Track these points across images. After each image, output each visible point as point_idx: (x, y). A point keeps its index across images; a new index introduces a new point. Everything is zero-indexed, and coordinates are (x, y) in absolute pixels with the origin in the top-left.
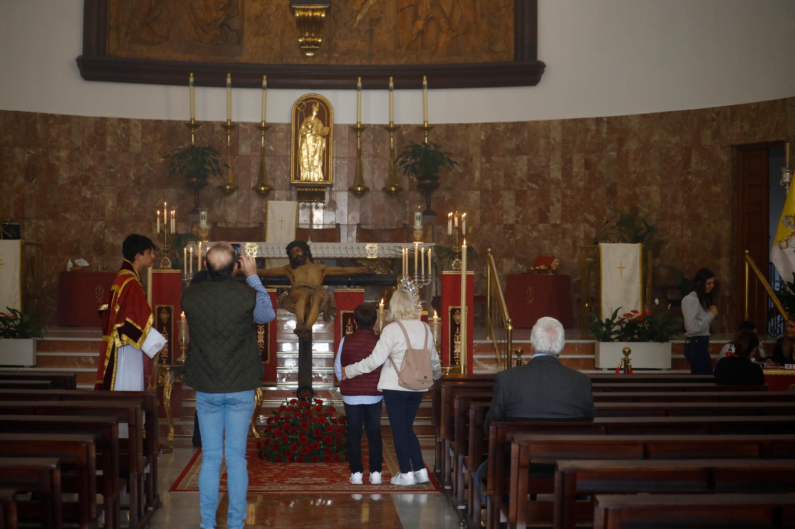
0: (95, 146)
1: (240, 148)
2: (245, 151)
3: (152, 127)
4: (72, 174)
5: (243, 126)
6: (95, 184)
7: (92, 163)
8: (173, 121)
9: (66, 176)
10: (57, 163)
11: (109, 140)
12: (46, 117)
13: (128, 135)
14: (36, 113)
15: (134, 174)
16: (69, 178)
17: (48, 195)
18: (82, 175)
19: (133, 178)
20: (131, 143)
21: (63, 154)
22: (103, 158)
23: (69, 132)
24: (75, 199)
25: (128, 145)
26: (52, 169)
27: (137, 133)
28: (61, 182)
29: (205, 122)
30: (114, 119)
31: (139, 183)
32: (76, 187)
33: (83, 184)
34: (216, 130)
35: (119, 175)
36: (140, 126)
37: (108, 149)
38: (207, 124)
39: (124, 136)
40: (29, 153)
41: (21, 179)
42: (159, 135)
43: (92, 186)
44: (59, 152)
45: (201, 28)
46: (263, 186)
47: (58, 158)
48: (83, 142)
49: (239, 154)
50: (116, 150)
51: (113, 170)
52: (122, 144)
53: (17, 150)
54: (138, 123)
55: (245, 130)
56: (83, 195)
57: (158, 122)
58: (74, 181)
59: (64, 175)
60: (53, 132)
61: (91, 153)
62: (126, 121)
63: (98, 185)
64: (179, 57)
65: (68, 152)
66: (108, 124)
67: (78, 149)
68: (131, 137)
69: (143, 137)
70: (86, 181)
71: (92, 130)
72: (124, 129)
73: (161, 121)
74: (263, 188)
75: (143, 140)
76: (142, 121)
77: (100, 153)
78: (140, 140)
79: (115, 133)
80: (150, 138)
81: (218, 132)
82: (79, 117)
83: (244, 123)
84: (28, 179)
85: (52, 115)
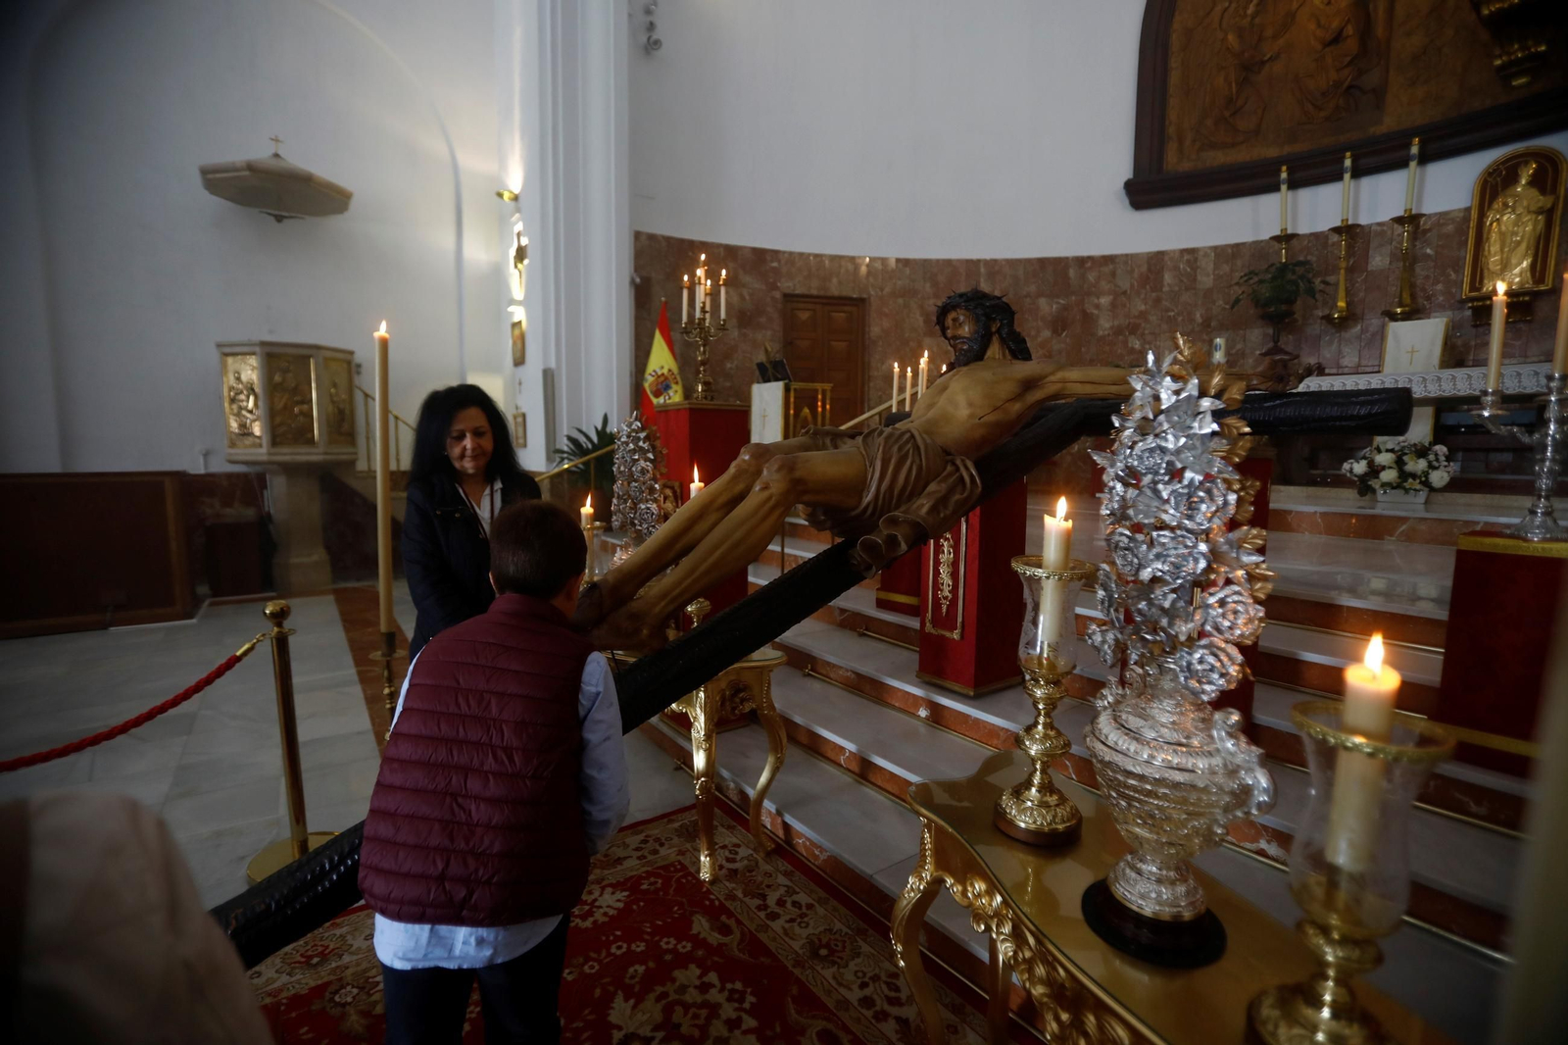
0: (1148, 287)
1: (1370, 260)
2: (1380, 264)
3: (1227, 254)
4: (1116, 323)
5: (1379, 228)
6: (1146, 332)
7: (1143, 308)
8: (1262, 241)
9: (1107, 325)
10: (1096, 312)
11: (1168, 278)
12: (1081, 261)
13: (1194, 269)
14: (1067, 258)
15: (1202, 316)
16: (1112, 328)
17: (1083, 349)
18: (1130, 323)
19: (1200, 320)
20: (1199, 278)
21: (1105, 301)
22: (1158, 300)
23: (1113, 274)
24: (1119, 351)
25: (1195, 280)
26: (1088, 320)
27: (1207, 264)
28: (1101, 333)
29: (1312, 234)
30: (1174, 251)
31: (1209, 326)
32: (1121, 337)
33: (1130, 334)
34: (1330, 242)
35: (1180, 319)
36: (1213, 254)
37: (1166, 289)
38: (1316, 236)
39: (1189, 270)
40: (1058, 303)
41: (1047, 333)
42: (1239, 263)
43: (1143, 334)
44: (1098, 298)
45: (1313, 104)
46: (1400, 305)
47: (1097, 306)
48: (1132, 286)
49: (1369, 269)
50: (1177, 289)
51: (1172, 314)
52: (1185, 281)
53: (1042, 302)
54: (1209, 251)
55: (1382, 234)
56: (1130, 345)
57: (1237, 245)
58: (1118, 331)
59: (1105, 325)
60: (1091, 277)
61: (1142, 296)
62: (1192, 251)
63: (1150, 333)
64: (1272, 152)
65: (1111, 297)
66: (1166, 258)
67: (1125, 293)
68: (1199, 270)
69: (1216, 267)
70: (1133, 329)
71: (1144, 269)
72: (1188, 261)
73: (1243, 244)
74: (1399, 310)
75: (1217, 272)
76: (1215, 248)
77: (1154, 294)
78: (1211, 272)
79: (1176, 268)
80: (1226, 268)
81: (1333, 244)
82: (1127, 255)
83: (1379, 224)
84: (1056, 332)
85: (1090, 258)
